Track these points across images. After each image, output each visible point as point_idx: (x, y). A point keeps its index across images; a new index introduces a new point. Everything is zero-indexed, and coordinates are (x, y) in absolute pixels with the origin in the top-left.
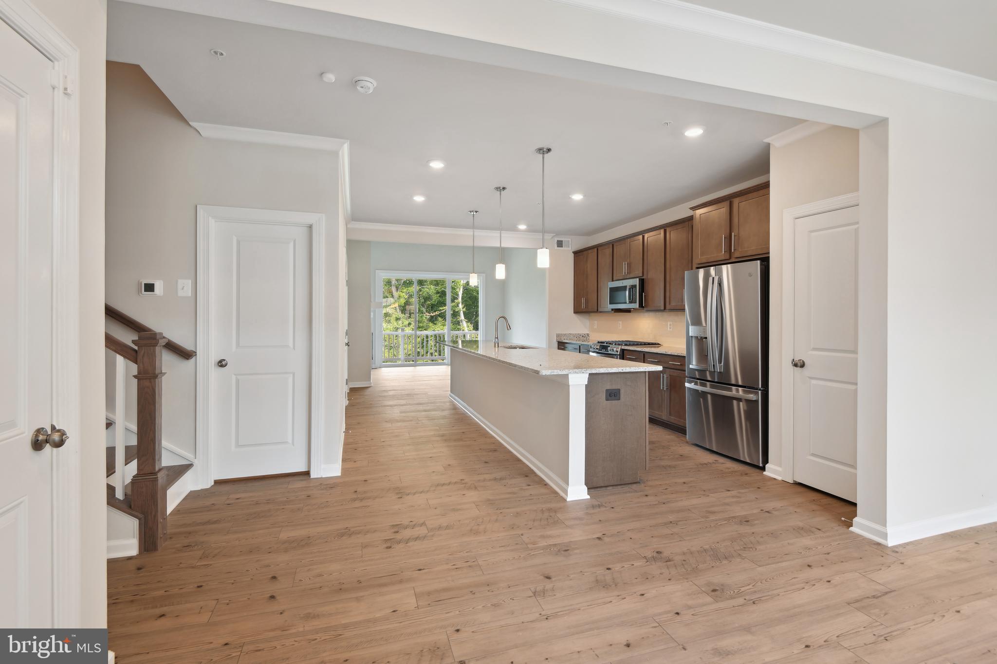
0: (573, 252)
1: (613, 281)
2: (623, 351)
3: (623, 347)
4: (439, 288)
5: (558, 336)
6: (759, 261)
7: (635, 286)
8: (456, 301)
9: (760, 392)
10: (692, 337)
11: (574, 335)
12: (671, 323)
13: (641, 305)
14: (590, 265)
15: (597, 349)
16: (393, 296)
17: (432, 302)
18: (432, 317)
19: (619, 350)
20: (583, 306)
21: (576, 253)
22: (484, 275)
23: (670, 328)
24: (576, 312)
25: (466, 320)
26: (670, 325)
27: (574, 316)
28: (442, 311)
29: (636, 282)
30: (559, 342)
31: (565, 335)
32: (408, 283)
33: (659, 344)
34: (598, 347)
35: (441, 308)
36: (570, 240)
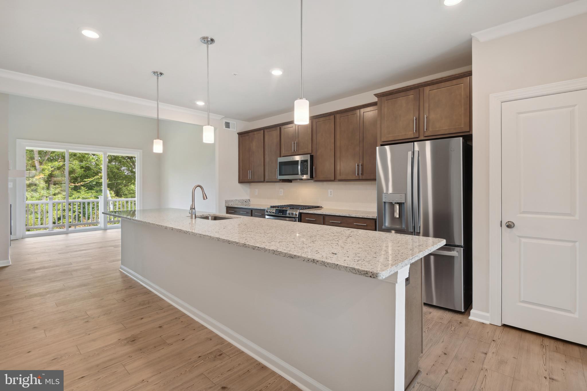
0: (238, 133)
1: (280, 157)
2: (300, 214)
3: (301, 211)
4: (83, 164)
5: (226, 202)
6: (461, 138)
7: (306, 161)
8: (100, 174)
9: (462, 249)
10: (385, 202)
11: (239, 201)
12: (332, 190)
13: (312, 176)
14: (255, 145)
15: (273, 213)
16: (36, 169)
17: (76, 175)
18: (76, 187)
19: (297, 213)
20: (249, 176)
21: (240, 134)
22: (141, 151)
23: (331, 194)
24: (241, 182)
25: (109, 189)
26: (331, 192)
27: (239, 185)
28: (87, 182)
29: (308, 157)
30: (227, 207)
31: (232, 201)
32: (52, 157)
33: (321, 207)
34: (274, 211)
35: (86, 180)
36: (235, 123)
